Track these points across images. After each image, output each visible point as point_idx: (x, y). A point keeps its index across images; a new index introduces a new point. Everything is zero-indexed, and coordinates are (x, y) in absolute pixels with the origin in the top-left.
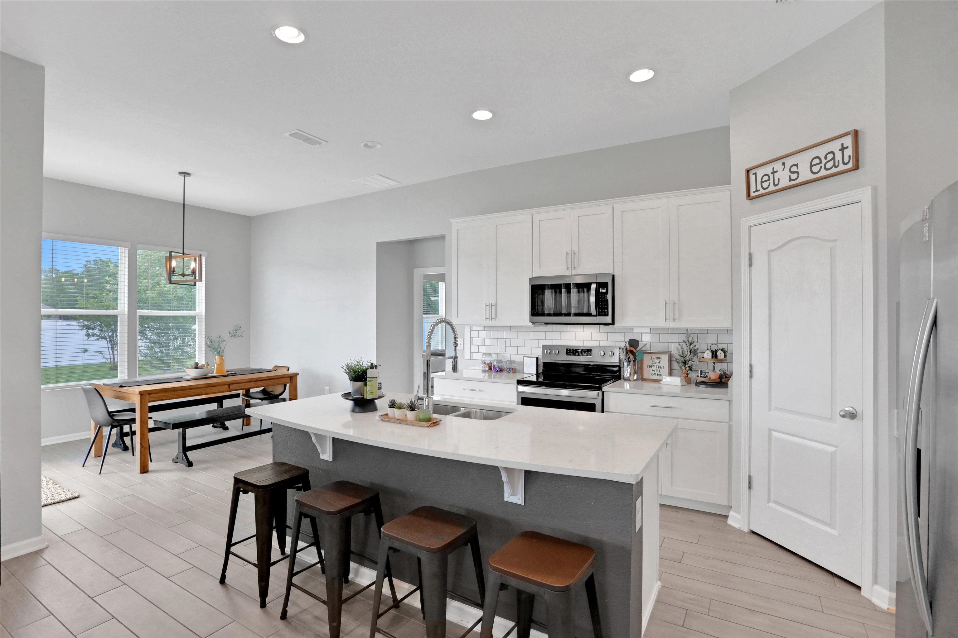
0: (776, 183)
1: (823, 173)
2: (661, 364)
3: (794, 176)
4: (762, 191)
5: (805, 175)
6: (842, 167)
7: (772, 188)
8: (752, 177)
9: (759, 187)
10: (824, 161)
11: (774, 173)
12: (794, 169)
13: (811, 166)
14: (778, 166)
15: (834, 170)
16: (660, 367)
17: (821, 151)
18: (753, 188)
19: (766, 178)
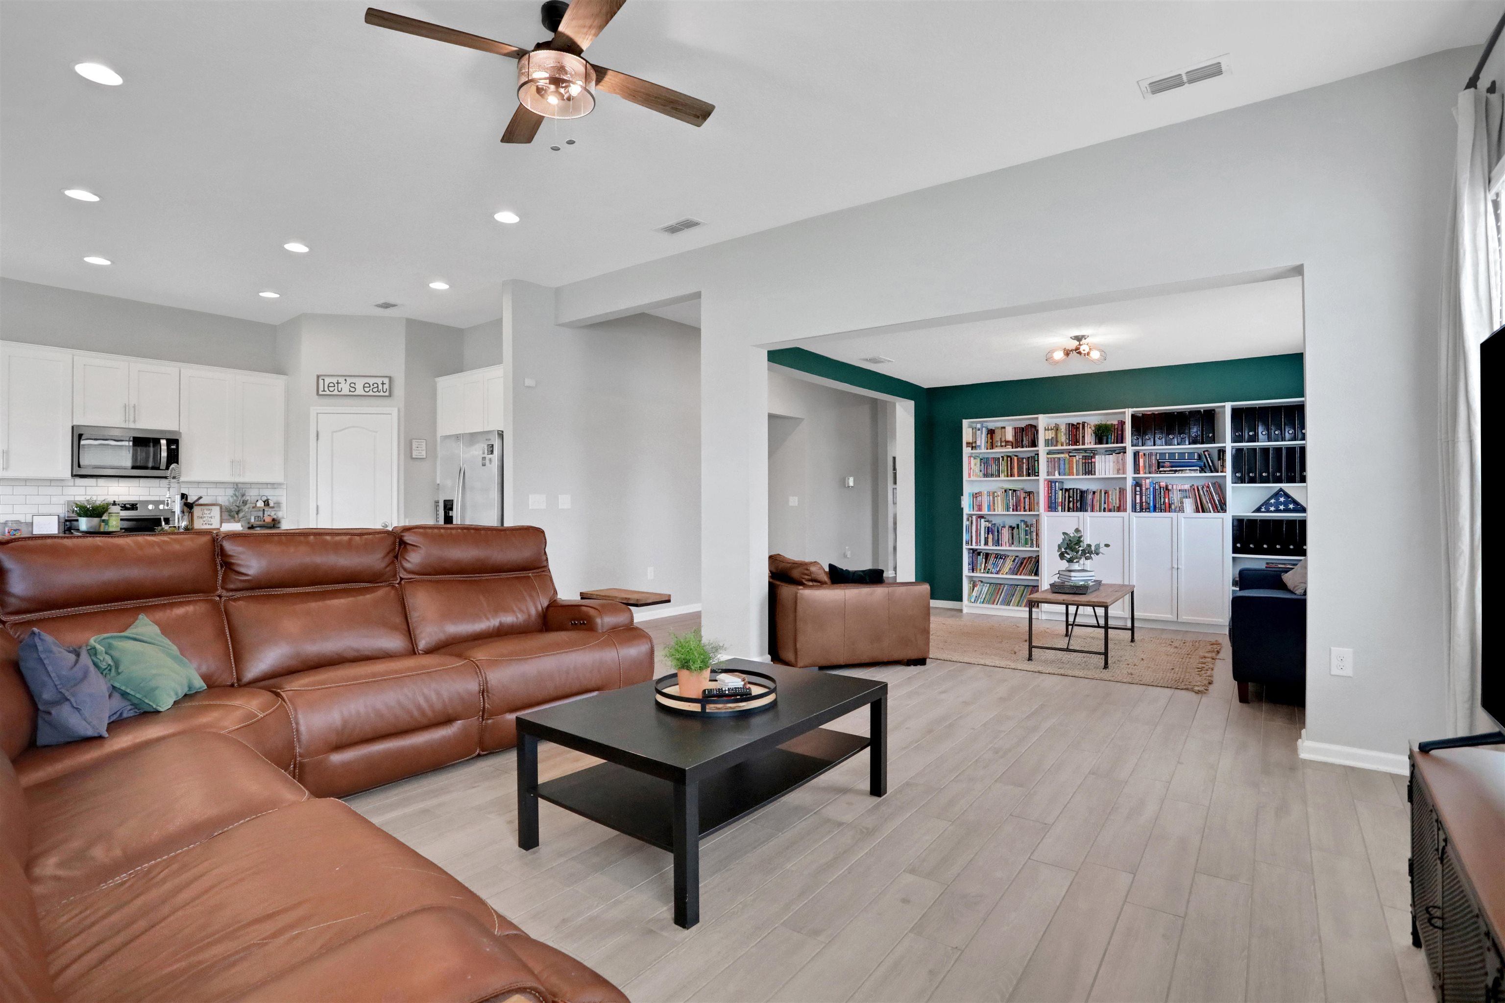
0: (340, 390)
1: (371, 393)
2: (212, 515)
3: (353, 390)
4: (328, 393)
5: (360, 391)
6: (382, 393)
7: (336, 392)
8: (321, 382)
9: (326, 389)
10: (372, 387)
11: (338, 383)
12: (353, 385)
13: (364, 387)
14: (342, 380)
15: (377, 394)
16: (211, 517)
17: (371, 381)
18: (321, 388)
19: (331, 385)
